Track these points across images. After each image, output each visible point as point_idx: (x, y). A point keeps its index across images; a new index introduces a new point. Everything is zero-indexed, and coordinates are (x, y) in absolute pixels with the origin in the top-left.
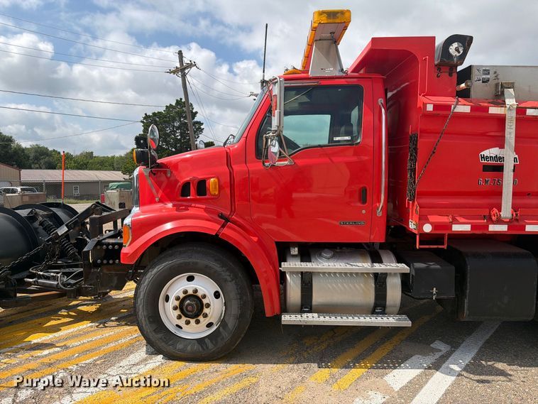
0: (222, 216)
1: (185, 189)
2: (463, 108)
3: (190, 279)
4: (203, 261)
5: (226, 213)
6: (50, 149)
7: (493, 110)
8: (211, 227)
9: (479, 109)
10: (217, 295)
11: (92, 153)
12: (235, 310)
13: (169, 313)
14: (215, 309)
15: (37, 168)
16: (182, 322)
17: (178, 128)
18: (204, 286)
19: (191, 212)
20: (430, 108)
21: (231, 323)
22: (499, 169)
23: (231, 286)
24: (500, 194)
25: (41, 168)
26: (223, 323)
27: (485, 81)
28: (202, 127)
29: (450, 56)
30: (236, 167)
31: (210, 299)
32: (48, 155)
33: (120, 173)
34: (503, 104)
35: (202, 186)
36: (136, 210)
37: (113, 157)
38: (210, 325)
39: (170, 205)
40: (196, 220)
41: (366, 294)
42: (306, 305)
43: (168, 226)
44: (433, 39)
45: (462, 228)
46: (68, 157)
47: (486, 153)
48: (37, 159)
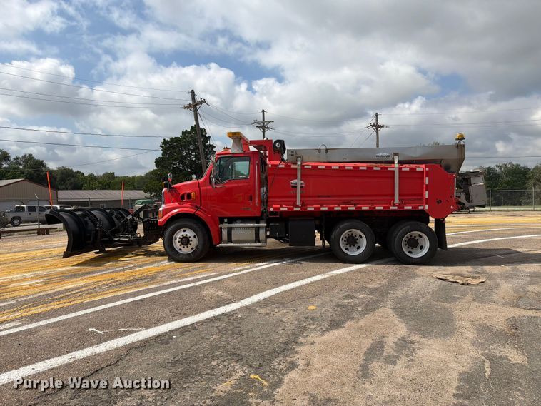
0: (196, 207)
1: (183, 197)
2: (282, 166)
3: (185, 231)
4: (189, 224)
5: (198, 206)
6: (75, 170)
7: (293, 166)
8: (192, 211)
9: (287, 166)
10: (195, 237)
11: (113, 173)
12: (201, 242)
13: (177, 244)
14: (194, 242)
15: (63, 189)
16: (181, 247)
17: (193, 151)
18: (190, 233)
19: (185, 205)
20: (270, 166)
21: (200, 247)
22: (296, 187)
23: (200, 233)
24: (296, 197)
25: (67, 189)
26: (197, 247)
27: (292, 155)
28: (214, 150)
29: (276, 147)
30: (202, 188)
31: (192, 238)
32: (73, 177)
33: (142, 192)
34: (296, 164)
35: (189, 195)
36: (163, 206)
37: (134, 177)
38: (192, 249)
39: (177, 203)
40: (187, 208)
41: (251, 235)
42: (230, 240)
43: (176, 211)
44: (272, 141)
45: (284, 209)
46: (92, 177)
47: (292, 182)
48: (63, 180)
